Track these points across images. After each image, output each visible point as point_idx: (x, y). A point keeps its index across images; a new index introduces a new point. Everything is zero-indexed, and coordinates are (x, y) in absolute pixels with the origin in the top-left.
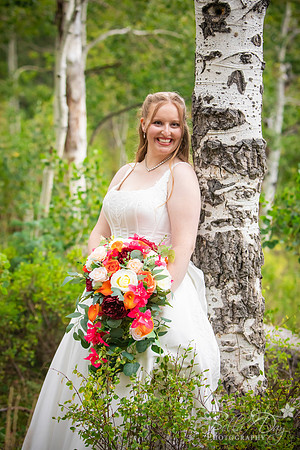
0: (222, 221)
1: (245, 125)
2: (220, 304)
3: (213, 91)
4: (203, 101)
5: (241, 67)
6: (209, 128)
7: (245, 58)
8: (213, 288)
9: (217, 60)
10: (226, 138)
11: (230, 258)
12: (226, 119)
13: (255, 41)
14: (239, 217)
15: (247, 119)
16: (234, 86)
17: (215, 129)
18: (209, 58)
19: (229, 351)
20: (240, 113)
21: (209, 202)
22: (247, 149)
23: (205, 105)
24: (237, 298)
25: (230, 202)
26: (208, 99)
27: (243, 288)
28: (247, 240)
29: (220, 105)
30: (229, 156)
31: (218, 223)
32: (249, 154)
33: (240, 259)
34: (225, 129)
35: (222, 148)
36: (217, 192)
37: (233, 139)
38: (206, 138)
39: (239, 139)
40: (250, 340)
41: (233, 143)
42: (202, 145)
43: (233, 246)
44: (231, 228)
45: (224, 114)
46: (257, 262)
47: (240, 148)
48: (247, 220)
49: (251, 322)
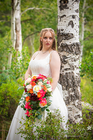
0: (67, 69)
1: (74, 38)
2: (67, 95)
3: (63, 28)
4: (60, 31)
5: (72, 19)
6: (63, 39)
7: (74, 17)
8: (65, 90)
9: (65, 17)
10: (68, 42)
11: (70, 80)
12: (68, 36)
13: (77, 11)
14: (73, 68)
15: (74, 36)
16: (70, 26)
17: (65, 39)
18: (62, 17)
19: (71, 110)
20: (72, 34)
21: (63, 63)
22: (75, 46)
23: (61, 32)
24: (73, 93)
25: (70, 63)
26: (62, 30)
27: (75, 90)
28: (75, 75)
29: (66, 32)
30: (69, 48)
31: (66, 69)
32: (75, 47)
33: (73, 81)
34: (68, 40)
35: (67, 46)
36: (66, 60)
37: (70, 42)
38: (62, 43)
39: (72, 42)
40: (77, 107)
41: (70, 44)
42: (60, 44)
43: (71, 77)
44: (70, 71)
45: (67, 35)
46: (79, 82)
47: (73, 45)
48: (75, 68)
49: (77, 101)
